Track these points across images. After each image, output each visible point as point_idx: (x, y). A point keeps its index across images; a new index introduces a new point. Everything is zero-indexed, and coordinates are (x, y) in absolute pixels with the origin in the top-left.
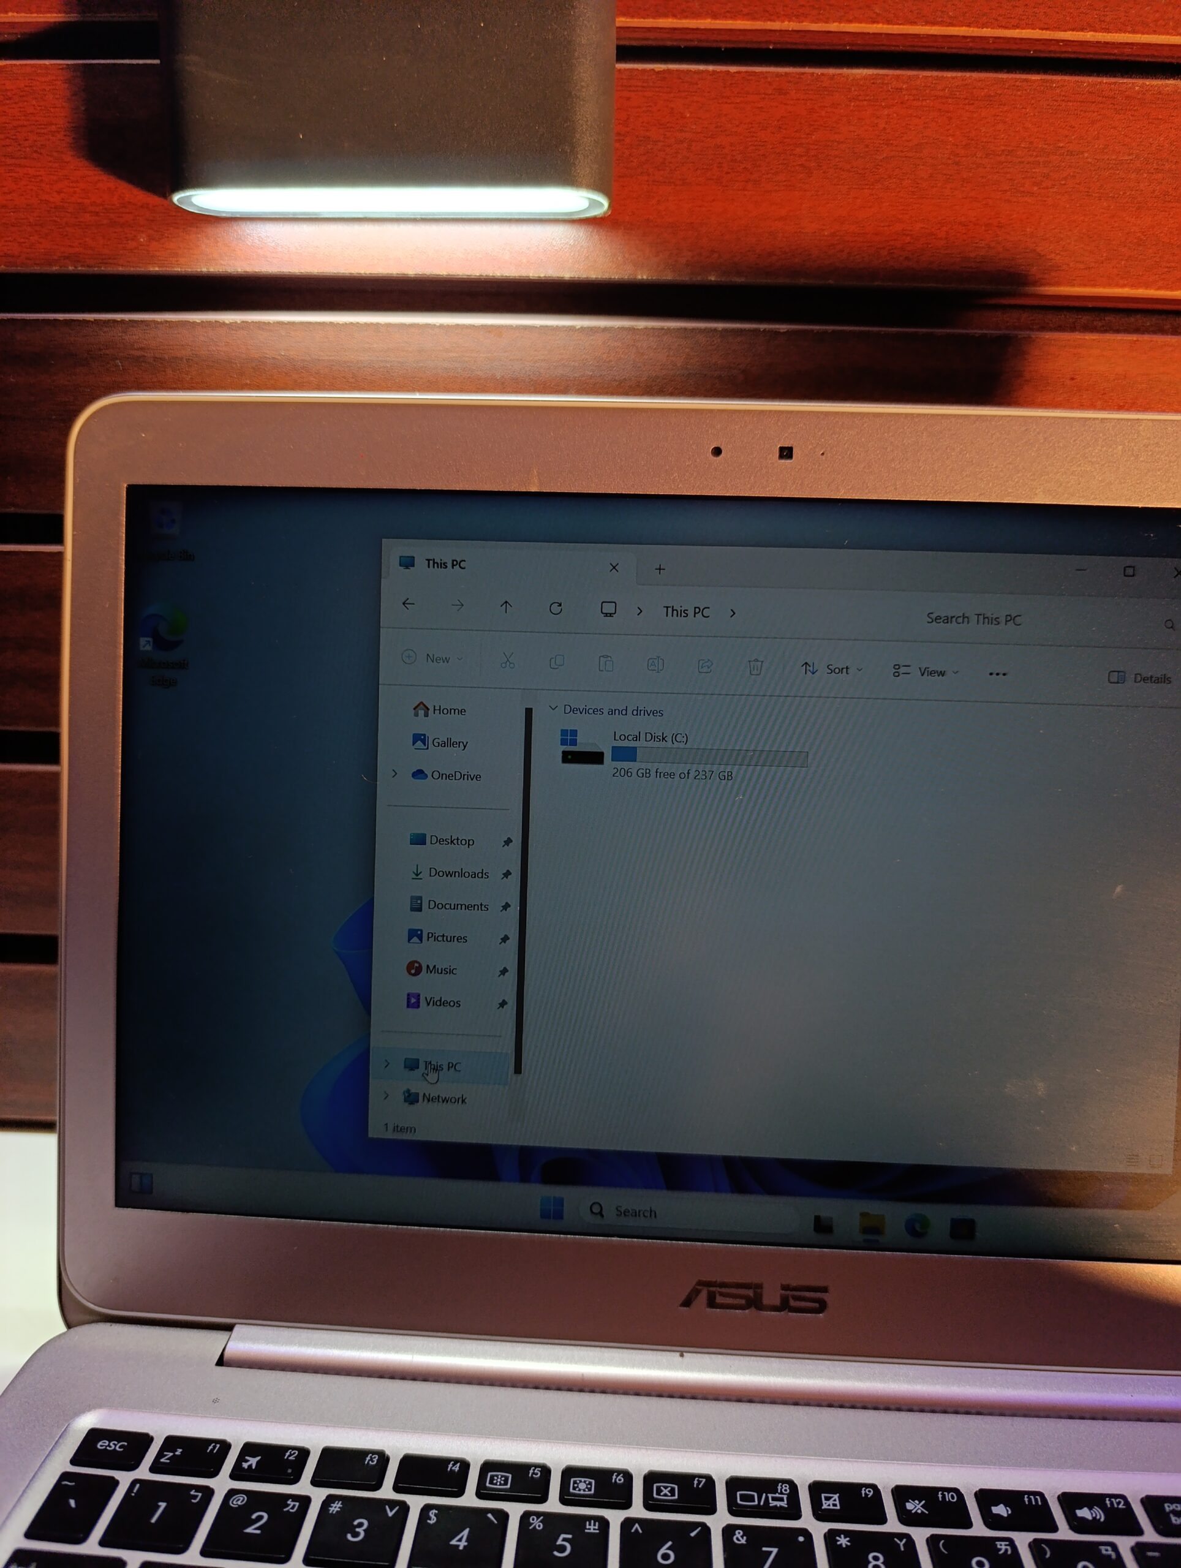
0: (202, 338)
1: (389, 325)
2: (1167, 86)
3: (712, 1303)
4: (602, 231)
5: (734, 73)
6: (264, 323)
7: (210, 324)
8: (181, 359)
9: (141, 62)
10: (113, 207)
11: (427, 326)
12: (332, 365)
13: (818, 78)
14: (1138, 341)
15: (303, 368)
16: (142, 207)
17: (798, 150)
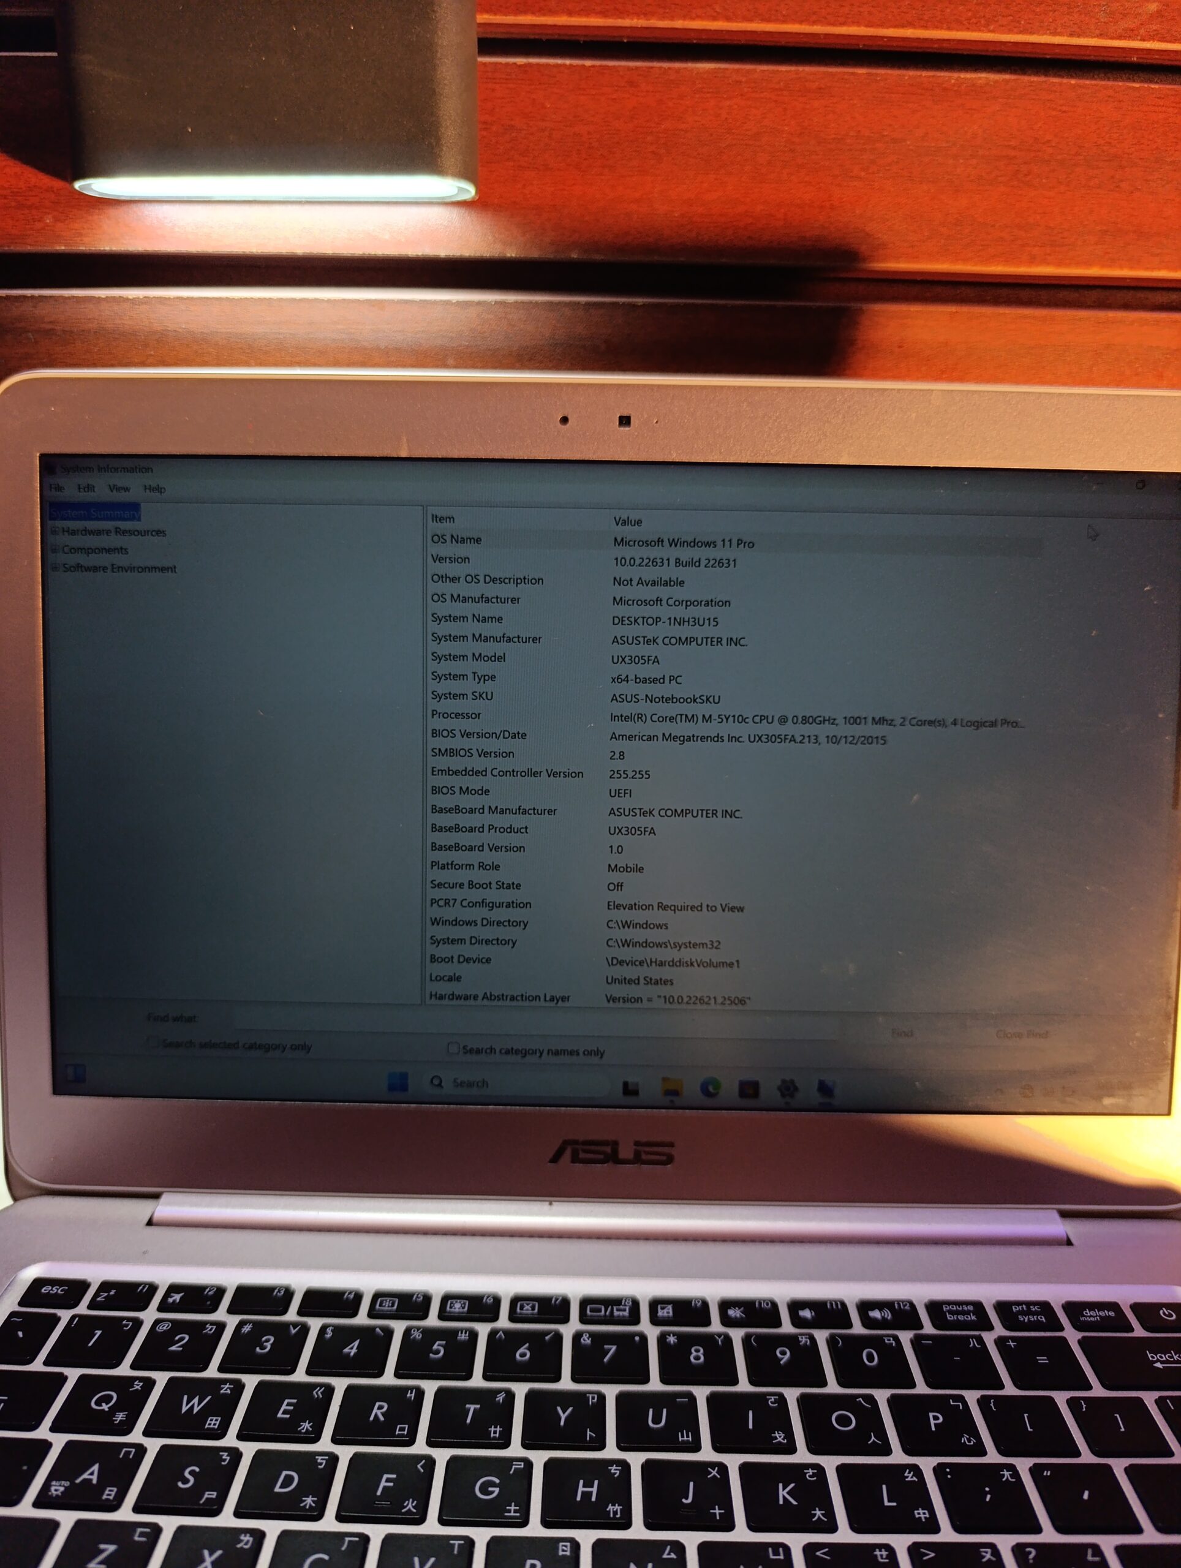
0: (107, 313)
1: (280, 300)
2: (980, 78)
3: (575, 1159)
4: (473, 212)
5: (590, 67)
6: (165, 298)
7: (114, 299)
8: (89, 331)
9: (41, 54)
10: (20, 191)
11: (316, 300)
12: (230, 337)
13: (666, 71)
14: (957, 312)
15: (203, 339)
16: (47, 191)
17: (649, 138)
